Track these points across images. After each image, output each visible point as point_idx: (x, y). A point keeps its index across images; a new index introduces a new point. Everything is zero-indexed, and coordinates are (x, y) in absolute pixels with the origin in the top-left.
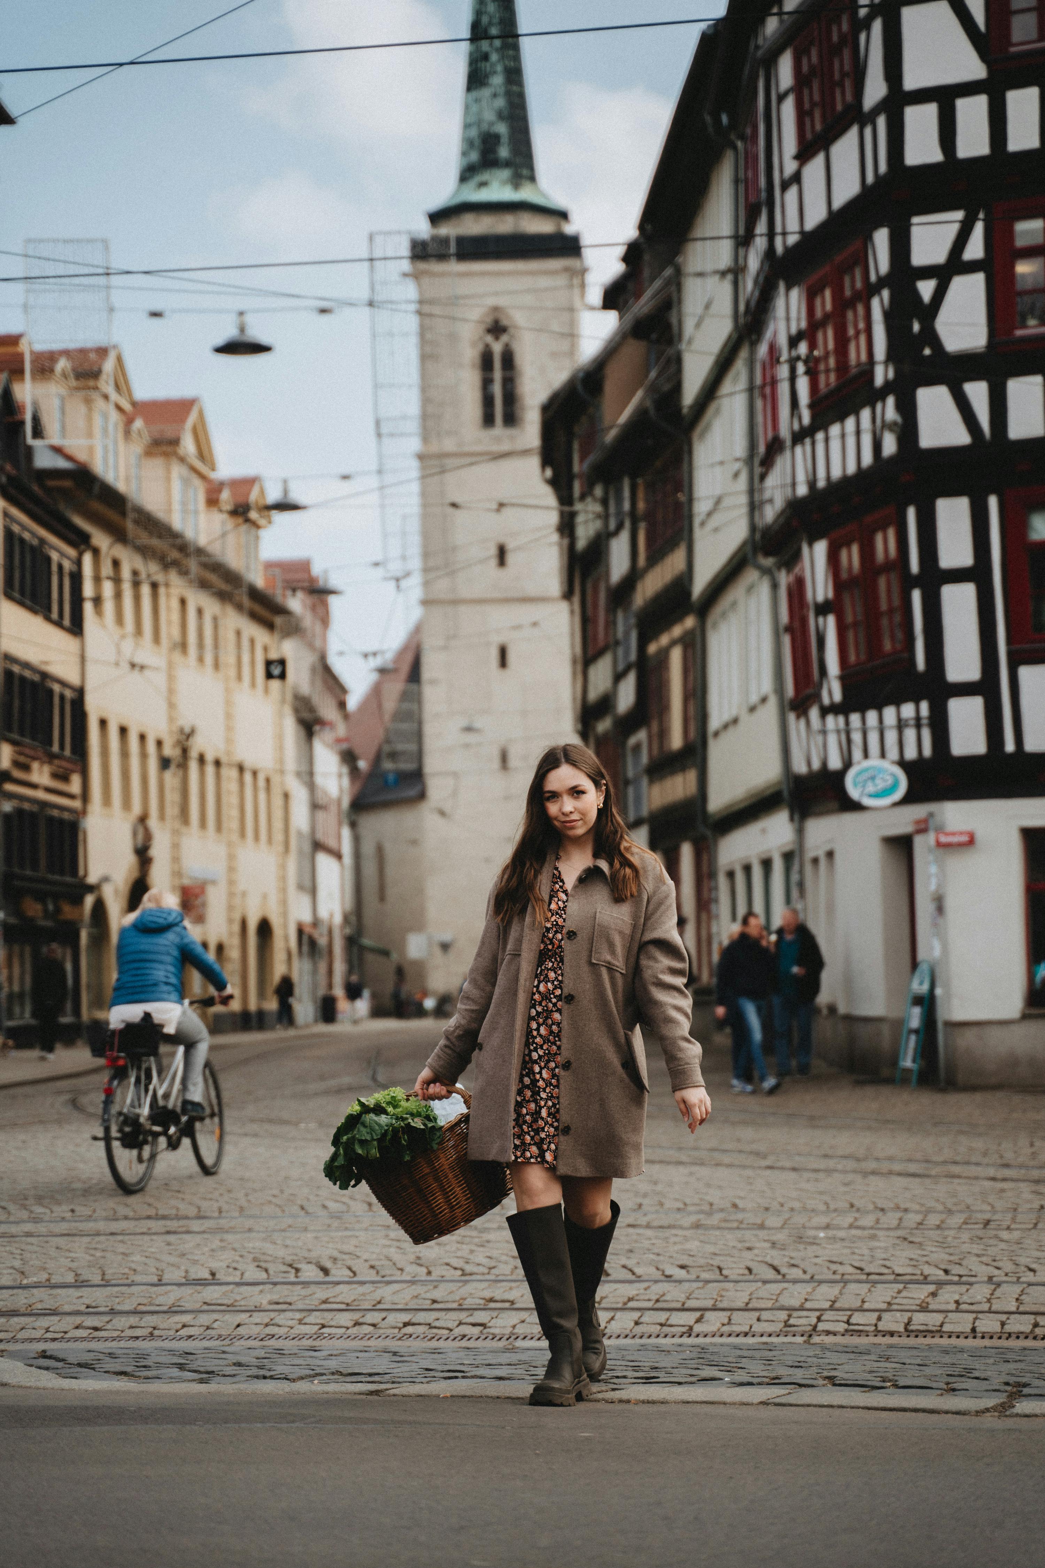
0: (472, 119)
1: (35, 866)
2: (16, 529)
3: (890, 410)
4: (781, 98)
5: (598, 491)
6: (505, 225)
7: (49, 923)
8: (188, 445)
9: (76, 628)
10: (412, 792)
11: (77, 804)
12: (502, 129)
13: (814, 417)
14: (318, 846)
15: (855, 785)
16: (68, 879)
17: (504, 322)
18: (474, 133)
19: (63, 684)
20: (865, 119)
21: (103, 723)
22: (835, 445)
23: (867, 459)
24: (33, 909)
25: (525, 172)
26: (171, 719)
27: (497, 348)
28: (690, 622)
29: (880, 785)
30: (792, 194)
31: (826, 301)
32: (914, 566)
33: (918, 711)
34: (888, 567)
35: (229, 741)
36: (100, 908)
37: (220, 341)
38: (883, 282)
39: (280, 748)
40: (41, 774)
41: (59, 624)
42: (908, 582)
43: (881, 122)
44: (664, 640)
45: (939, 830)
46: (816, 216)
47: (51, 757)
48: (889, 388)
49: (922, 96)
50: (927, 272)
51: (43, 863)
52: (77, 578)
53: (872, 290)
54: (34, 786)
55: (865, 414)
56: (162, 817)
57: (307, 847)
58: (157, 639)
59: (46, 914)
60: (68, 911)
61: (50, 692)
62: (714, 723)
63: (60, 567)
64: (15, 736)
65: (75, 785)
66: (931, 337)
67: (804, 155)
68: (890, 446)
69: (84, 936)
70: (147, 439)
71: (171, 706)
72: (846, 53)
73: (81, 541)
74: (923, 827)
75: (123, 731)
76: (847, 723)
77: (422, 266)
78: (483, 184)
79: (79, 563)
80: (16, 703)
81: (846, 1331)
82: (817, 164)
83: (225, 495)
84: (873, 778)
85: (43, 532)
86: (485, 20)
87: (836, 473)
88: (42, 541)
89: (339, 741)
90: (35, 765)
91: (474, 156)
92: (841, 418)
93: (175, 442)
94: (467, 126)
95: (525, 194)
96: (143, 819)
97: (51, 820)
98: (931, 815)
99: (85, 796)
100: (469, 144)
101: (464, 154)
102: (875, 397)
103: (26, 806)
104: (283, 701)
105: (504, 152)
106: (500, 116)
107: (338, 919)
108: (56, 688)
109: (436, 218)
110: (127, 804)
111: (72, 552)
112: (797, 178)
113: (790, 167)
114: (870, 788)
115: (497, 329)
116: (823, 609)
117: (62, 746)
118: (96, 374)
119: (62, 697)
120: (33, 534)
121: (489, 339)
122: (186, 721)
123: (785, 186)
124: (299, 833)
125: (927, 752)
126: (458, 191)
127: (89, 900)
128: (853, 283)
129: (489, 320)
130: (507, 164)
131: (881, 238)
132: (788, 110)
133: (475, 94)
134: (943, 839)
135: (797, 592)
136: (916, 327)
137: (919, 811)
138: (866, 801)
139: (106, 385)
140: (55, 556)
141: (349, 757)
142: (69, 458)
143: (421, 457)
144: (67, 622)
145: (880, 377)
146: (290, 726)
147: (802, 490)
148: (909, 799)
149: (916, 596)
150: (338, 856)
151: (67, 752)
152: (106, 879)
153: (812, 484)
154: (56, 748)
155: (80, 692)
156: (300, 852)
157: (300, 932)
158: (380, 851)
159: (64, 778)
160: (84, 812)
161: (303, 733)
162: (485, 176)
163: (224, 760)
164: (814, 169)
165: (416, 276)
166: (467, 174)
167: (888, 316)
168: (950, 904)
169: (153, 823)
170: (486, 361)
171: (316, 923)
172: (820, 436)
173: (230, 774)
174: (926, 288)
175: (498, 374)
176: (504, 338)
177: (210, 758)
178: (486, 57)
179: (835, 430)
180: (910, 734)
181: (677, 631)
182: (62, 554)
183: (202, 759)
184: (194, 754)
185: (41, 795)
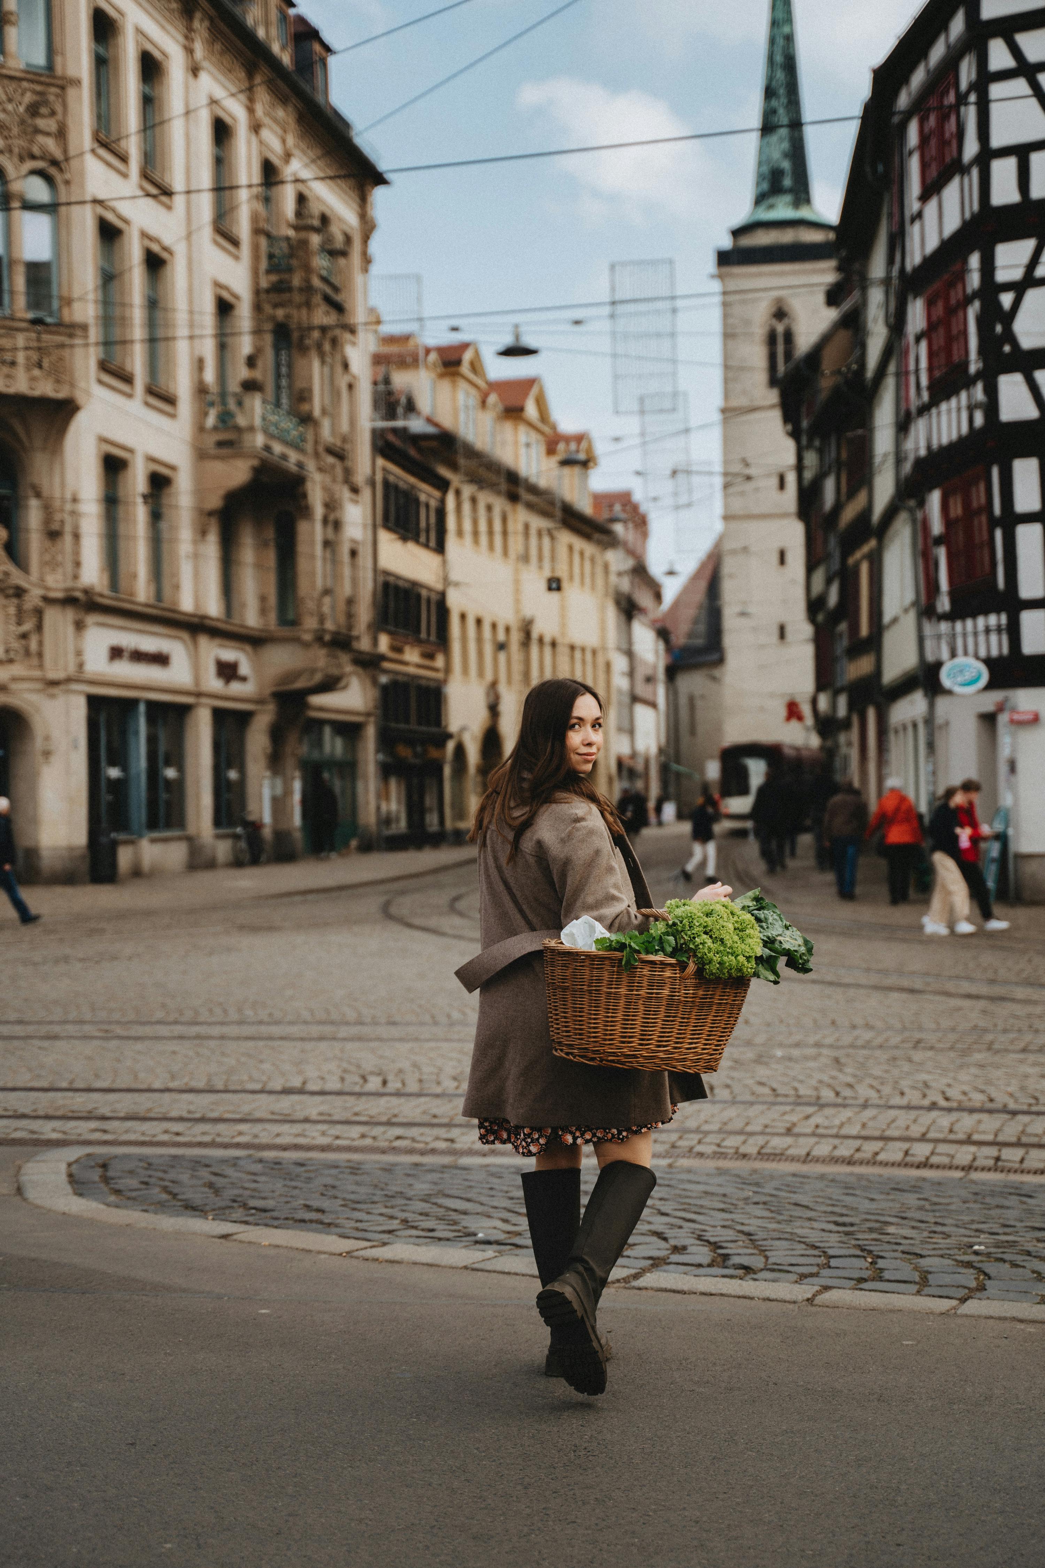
0: (764, 158)
1: (407, 721)
2: (391, 479)
3: (979, 392)
4: (911, 153)
5: (817, 443)
6: (787, 237)
7: (417, 761)
8: (531, 410)
9: (440, 548)
10: (715, 657)
11: (440, 676)
12: (786, 165)
13: (931, 396)
14: (635, 699)
15: (949, 675)
16: (434, 729)
17: (786, 309)
18: (765, 169)
19: (429, 589)
20: (964, 170)
21: (463, 617)
22: (944, 418)
23: (965, 429)
24: (404, 751)
25: (803, 196)
26: (517, 611)
27: (780, 328)
28: (873, 543)
29: (968, 676)
30: (916, 227)
31: (939, 310)
32: (997, 510)
33: (999, 619)
34: (979, 511)
35: (563, 625)
36: (460, 750)
37: (501, 347)
38: (976, 295)
39: (603, 629)
40: (412, 655)
41: (426, 546)
42: (994, 523)
43: (975, 172)
44: (858, 555)
45: (1013, 710)
46: (932, 244)
47: (419, 642)
48: (979, 375)
49: (1005, 152)
50: (1007, 287)
51: (413, 717)
52: (441, 514)
53: (968, 301)
54: (406, 663)
55: (964, 395)
56: (509, 681)
57: (627, 700)
58: (505, 552)
59: (416, 755)
60: (434, 753)
61: (419, 596)
62: (887, 618)
63: (427, 506)
64: (393, 629)
65: (440, 662)
66: (1010, 337)
67: (924, 198)
68: (979, 419)
69: (447, 771)
70: (500, 407)
71: (517, 601)
72: (953, 119)
73: (443, 485)
74: (1000, 708)
75: (479, 622)
76: (953, 628)
77: (726, 270)
78: (771, 207)
79: (443, 501)
80: (392, 605)
81: (715, 1153)
82: (933, 204)
83: (561, 446)
84: (961, 671)
85: (412, 480)
86: (774, 83)
87: (945, 441)
88: (413, 487)
89: (654, 622)
90: (407, 649)
91: (765, 186)
92: (948, 398)
93: (521, 409)
94: (760, 164)
95: (803, 213)
96: (494, 685)
97: (419, 688)
98: (1006, 699)
99: (448, 669)
100: (761, 177)
101: (758, 184)
102: (968, 383)
103: (400, 678)
104: (606, 594)
105: (787, 182)
106: (786, 155)
107: (653, 750)
108: (424, 593)
109: (737, 233)
110: (481, 673)
111: (437, 494)
112: (919, 215)
113: (915, 206)
114: (960, 679)
115: (780, 314)
116: (938, 541)
117: (429, 634)
118: (458, 363)
119: (429, 601)
120: (405, 482)
121: (774, 322)
122: (528, 612)
123: (913, 220)
124: (620, 691)
125: (1005, 651)
126: (752, 214)
127: (451, 745)
128: (955, 296)
129: (773, 310)
130: (790, 191)
131: (974, 260)
132: (914, 165)
133: (766, 140)
134: (1016, 717)
135: (925, 525)
136: (999, 328)
137: (997, 696)
138: (957, 689)
139: (465, 369)
140: (423, 498)
141: (663, 634)
142: (436, 425)
143: (724, 411)
144: (433, 543)
145: (973, 368)
146: (612, 614)
147: (923, 452)
148: (991, 686)
149: (998, 534)
150: (653, 705)
151: (433, 638)
152: (463, 729)
153: (929, 448)
154: (423, 635)
155: (443, 595)
156: (620, 704)
157: (620, 763)
158: (691, 699)
159: (430, 656)
160: (445, 681)
161: (623, 618)
162: (771, 201)
163: (559, 640)
164: (931, 208)
165: (721, 277)
166: (760, 199)
167: (979, 321)
168: (1020, 766)
169: (502, 688)
170: (772, 338)
171: (634, 755)
172: (934, 411)
173: (563, 651)
174: (1007, 299)
175: (780, 349)
176: (786, 321)
177: (547, 639)
178: (774, 112)
179: (944, 406)
180: (994, 638)
181: (866, 549)
182: (429, 495)
183: (541, 640)
184: (535, 635)
185: (412, 670)
